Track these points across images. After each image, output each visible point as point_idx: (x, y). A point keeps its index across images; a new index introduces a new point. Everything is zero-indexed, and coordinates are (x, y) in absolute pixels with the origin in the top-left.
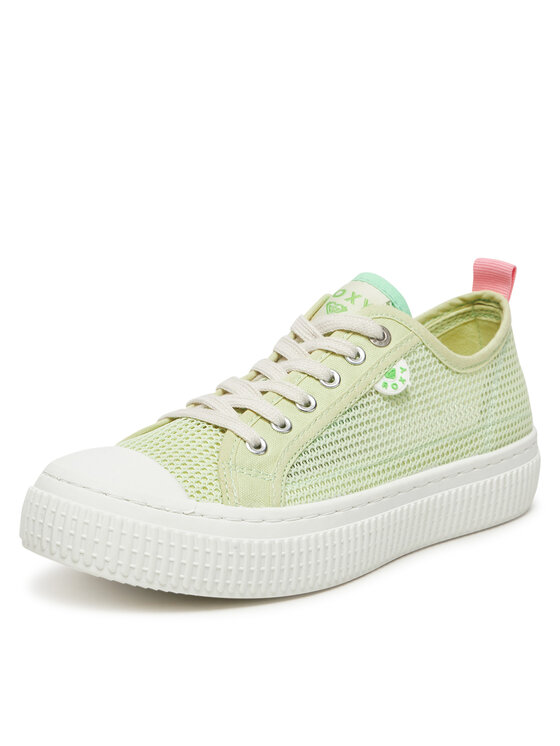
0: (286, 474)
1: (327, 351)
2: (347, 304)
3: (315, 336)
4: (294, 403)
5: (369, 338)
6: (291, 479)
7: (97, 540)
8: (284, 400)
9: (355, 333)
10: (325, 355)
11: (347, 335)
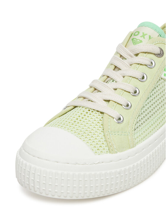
0: (133, 129)
1: (138, 64)
2: (142, 39)
3: (131, 57)
4: (129, 92)
5: (155, 54)
6: (136, 131)
7: (56, 184)
8: (125, 92)
9: (148, 53)
10: (138, 66)
11: (145, 55)
